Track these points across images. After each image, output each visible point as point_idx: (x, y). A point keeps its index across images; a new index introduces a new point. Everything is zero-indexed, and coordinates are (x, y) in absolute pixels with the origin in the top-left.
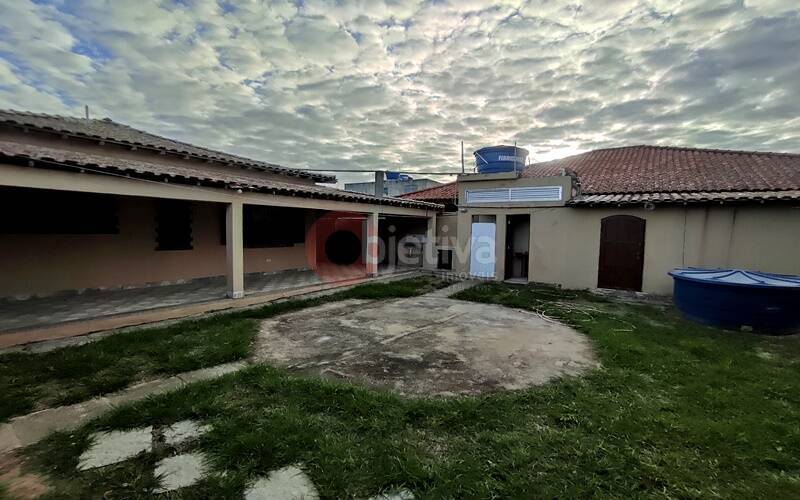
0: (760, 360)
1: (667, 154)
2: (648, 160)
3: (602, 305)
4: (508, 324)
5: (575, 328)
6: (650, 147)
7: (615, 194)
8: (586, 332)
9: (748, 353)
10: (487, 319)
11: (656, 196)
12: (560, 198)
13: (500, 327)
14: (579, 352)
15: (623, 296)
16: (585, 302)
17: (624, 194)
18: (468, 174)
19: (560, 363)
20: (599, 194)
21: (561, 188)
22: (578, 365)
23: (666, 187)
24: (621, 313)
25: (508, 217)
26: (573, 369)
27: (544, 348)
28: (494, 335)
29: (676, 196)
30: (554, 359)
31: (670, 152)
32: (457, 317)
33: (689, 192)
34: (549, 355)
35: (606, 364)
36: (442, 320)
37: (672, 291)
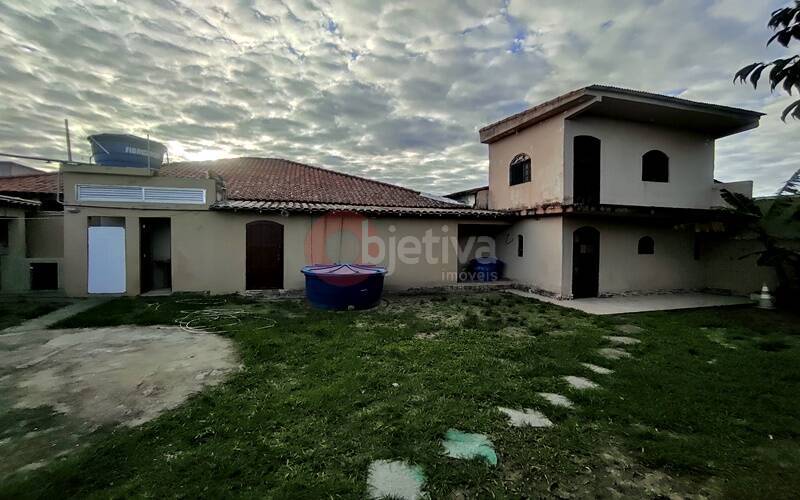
0: (357, 330)
1: (300, 170)
2: (286, 172)
3: (249, 306)
4: (141, 346)
5: (221, 334)
6: (288, 162)
7: (258, 201)
8: (232, 336)
9: (351, 326)
10: (111, 346)
11: (291, 205)
12: (205, 201)
13: (128, 352)
14: (222, 359)
15: (269, 295)
16: (233, 306)
17: (266, 201)
18: (80, 164)
19: (201, 376)
20: (244, 200)
21: (204, 192)
22: (221, 372)
23: (298, 197)
24: (265, 311)
25: (143, 221)
26: (215, 378)
27: (185, 364)
28: (117, 365)
29: (305, 206)
30: (194, 374)
31: (303, 168)
32: (61, 352)
33: (314, 203)
34: (189, 369)
35: (247, 364)
36: (30, 363)
37: (304, 285)
